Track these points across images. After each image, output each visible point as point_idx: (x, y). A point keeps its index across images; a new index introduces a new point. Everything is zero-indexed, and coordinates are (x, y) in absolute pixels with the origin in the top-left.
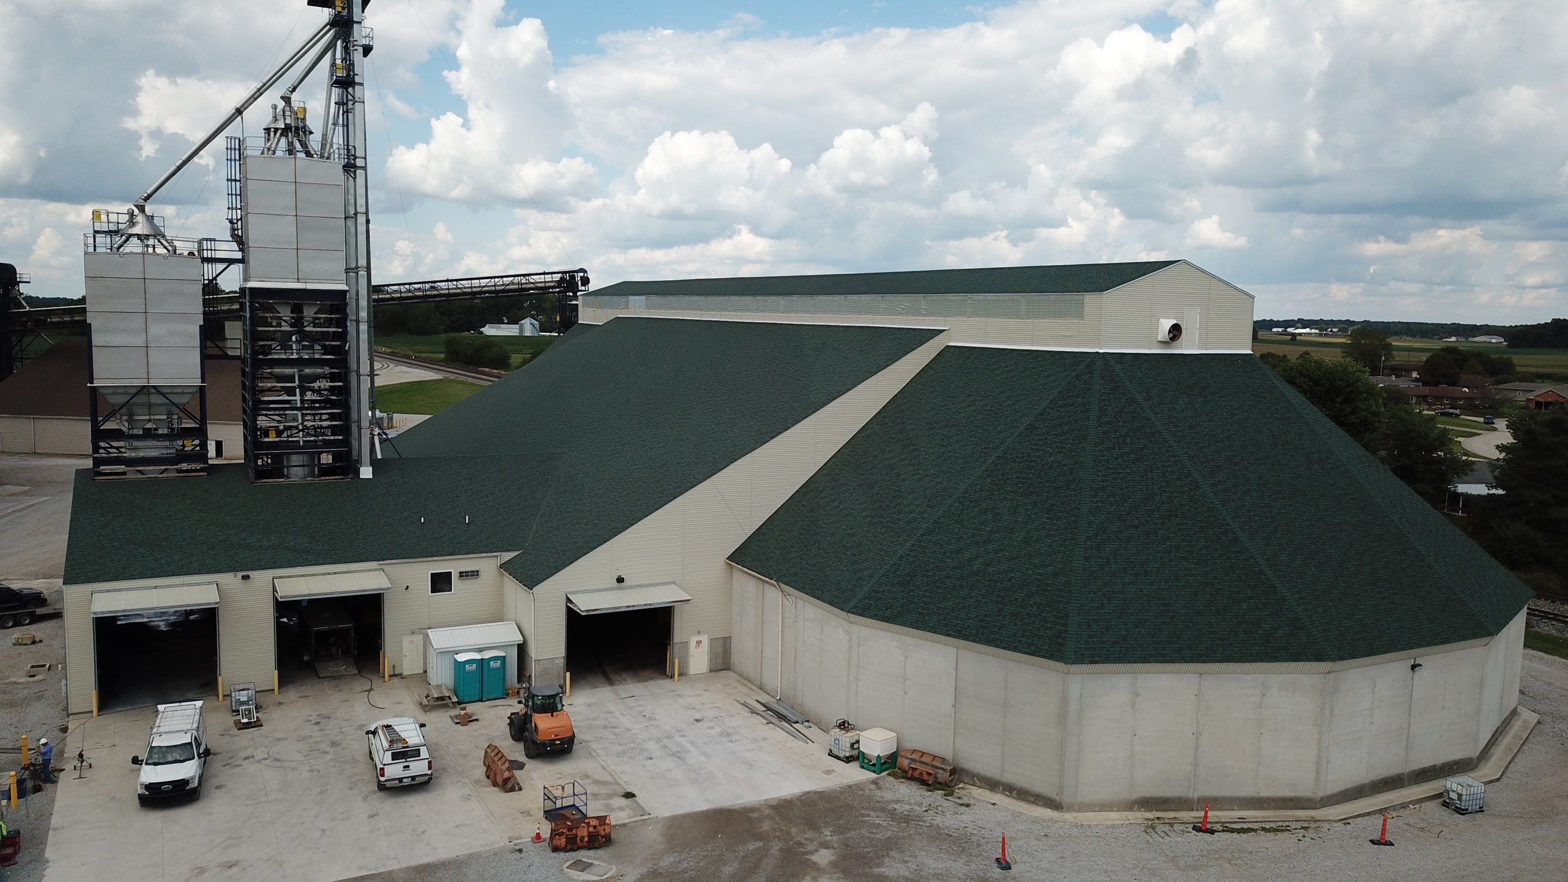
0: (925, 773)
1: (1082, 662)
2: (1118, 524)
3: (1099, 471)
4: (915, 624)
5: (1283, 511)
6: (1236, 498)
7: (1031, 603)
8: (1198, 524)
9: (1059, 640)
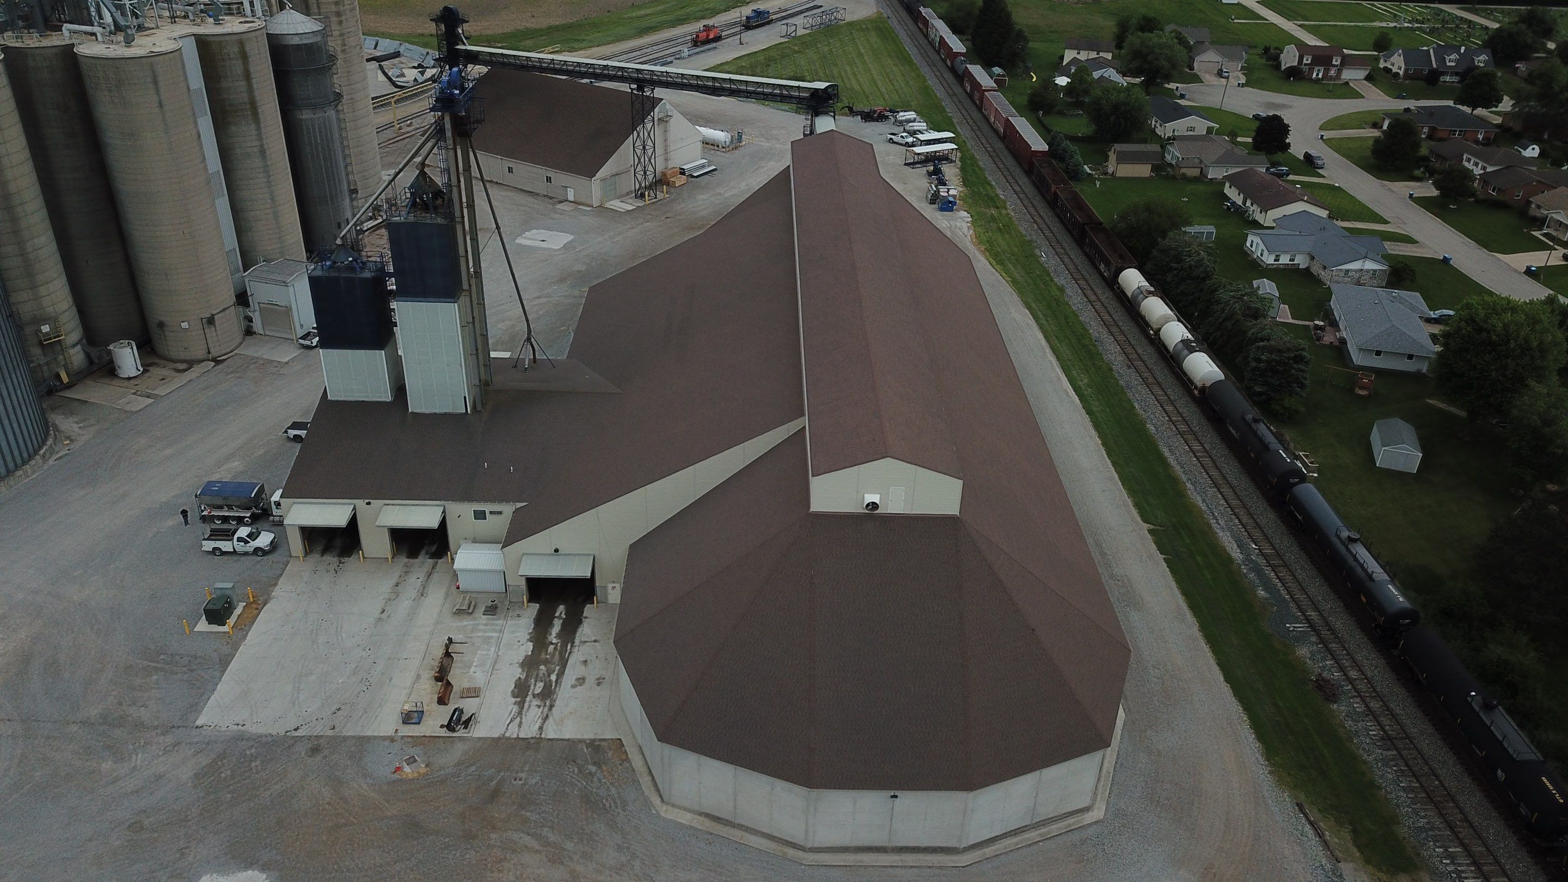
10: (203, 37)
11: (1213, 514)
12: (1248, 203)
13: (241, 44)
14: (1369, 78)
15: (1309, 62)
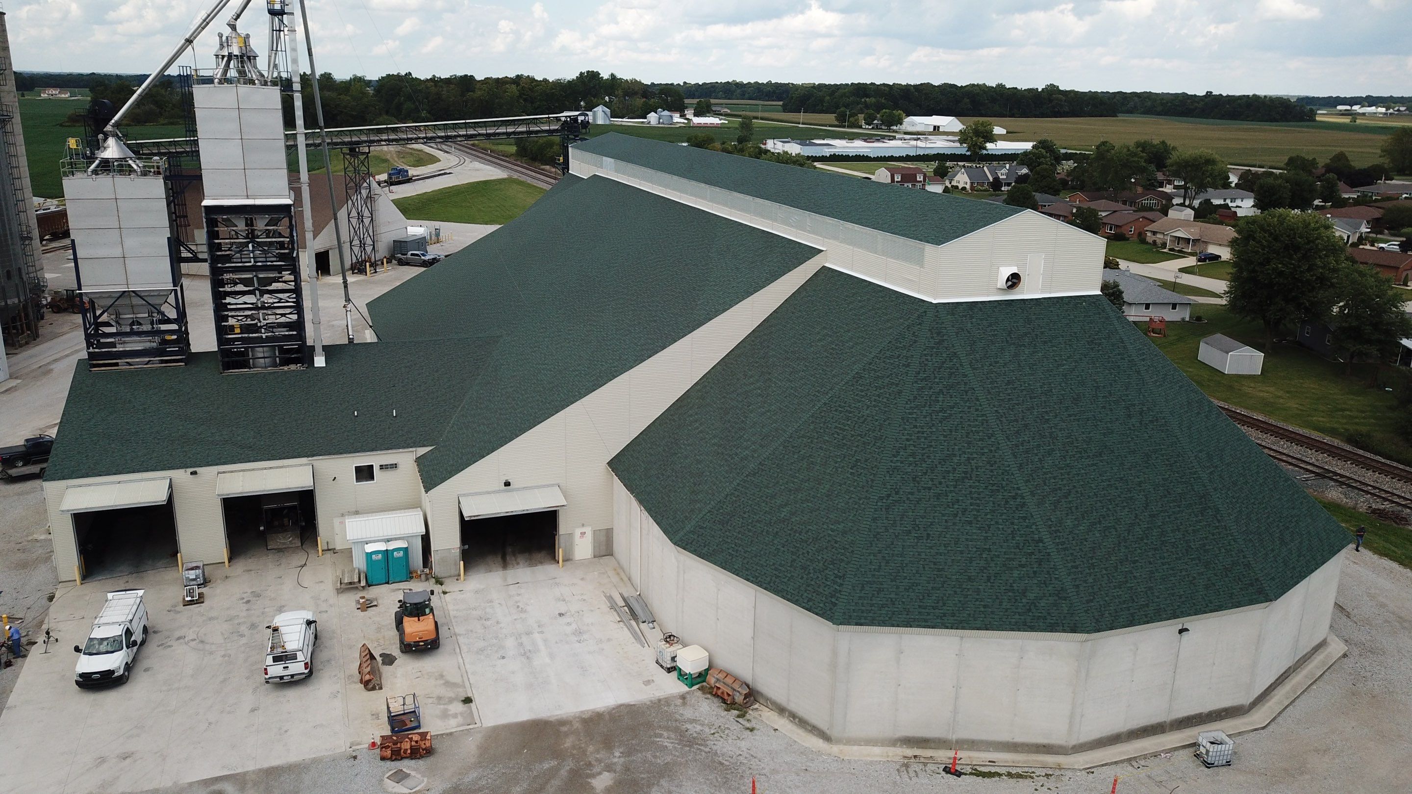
0: (725, 694)
1: (849, 624)
2: (912, 485)
3: (905, 429)
4: (724, 564)
5: (1083, 471)
6: (1036, 460)
7: (819, 558)
8: (990, 487)
9: (833, 600)
15: (899, 180)
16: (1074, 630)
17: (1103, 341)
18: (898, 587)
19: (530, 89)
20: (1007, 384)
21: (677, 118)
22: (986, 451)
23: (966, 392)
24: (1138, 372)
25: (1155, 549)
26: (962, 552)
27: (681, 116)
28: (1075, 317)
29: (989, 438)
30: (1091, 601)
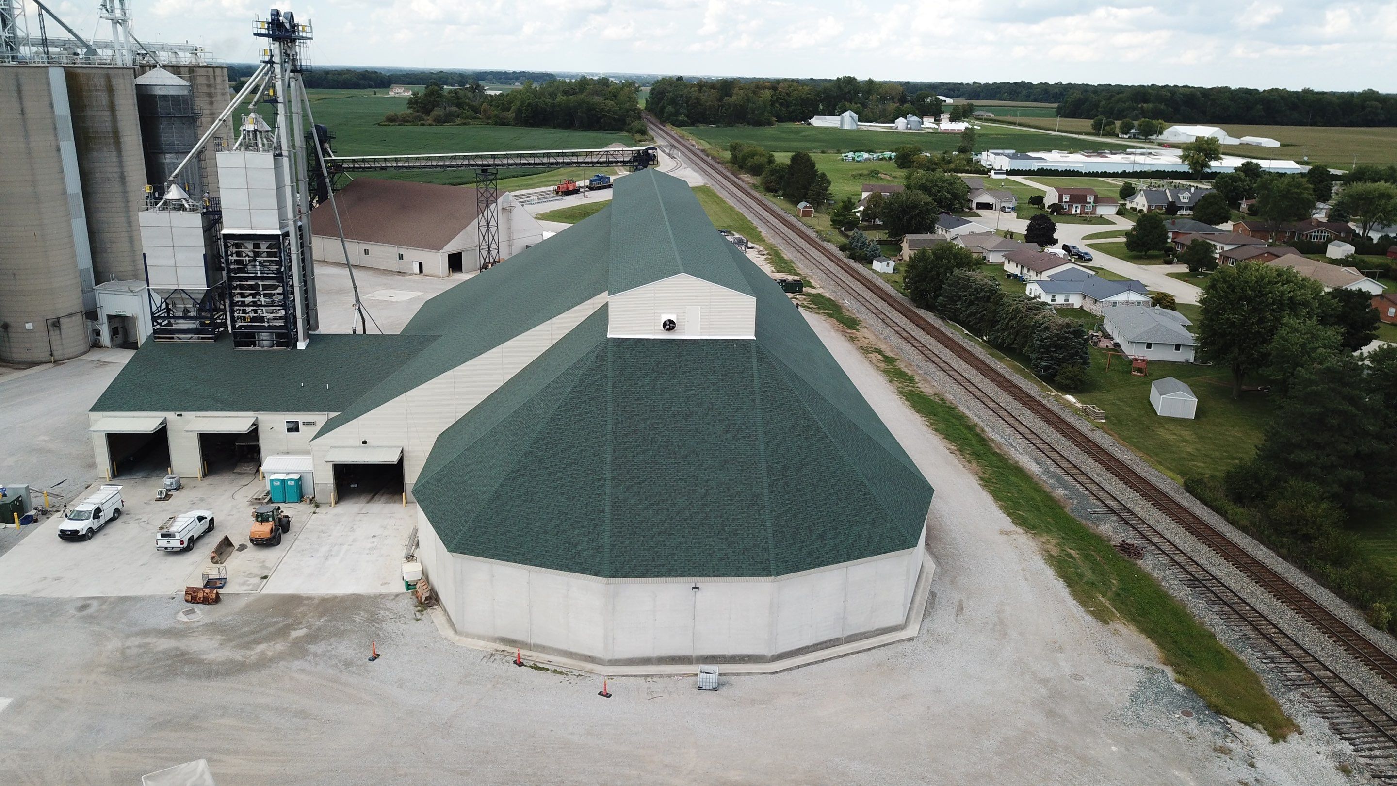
0: (420, 596)
2: (537, 464)
6: (630, 456)
7: (465, 508)
8: (587, 472)
9: (455, 536)
10: (71, 70)
11: (1012, 445)
12: (1025, 271)
13: (108, 78)
14: (1119, 213)
15: (1068, 200)
16: (596, 575)
17: (736, 374)
18: (497, 532)
19: (787, 94)
20: (636, 400)
21: (928, 123)
22: (596, 445)
23: (602, 403)
24: (754, 401)
25: (693, 528)
26: (548, 513)
27: (935, 120)
28: (722, 355)
29: (602, 437)
30: (620, 557)
